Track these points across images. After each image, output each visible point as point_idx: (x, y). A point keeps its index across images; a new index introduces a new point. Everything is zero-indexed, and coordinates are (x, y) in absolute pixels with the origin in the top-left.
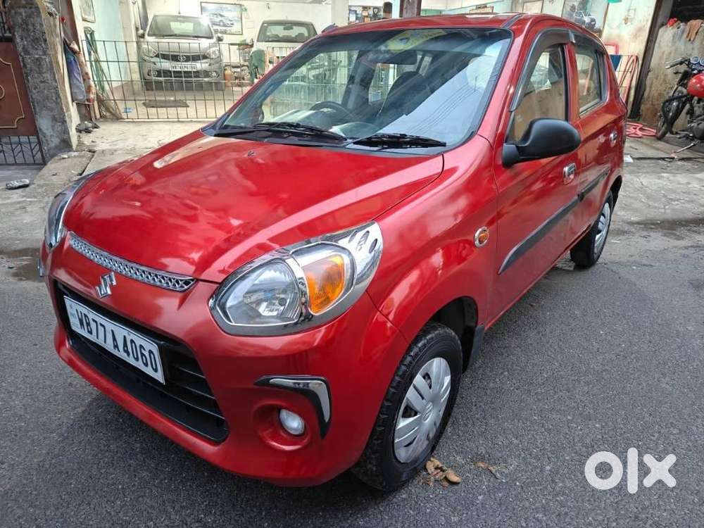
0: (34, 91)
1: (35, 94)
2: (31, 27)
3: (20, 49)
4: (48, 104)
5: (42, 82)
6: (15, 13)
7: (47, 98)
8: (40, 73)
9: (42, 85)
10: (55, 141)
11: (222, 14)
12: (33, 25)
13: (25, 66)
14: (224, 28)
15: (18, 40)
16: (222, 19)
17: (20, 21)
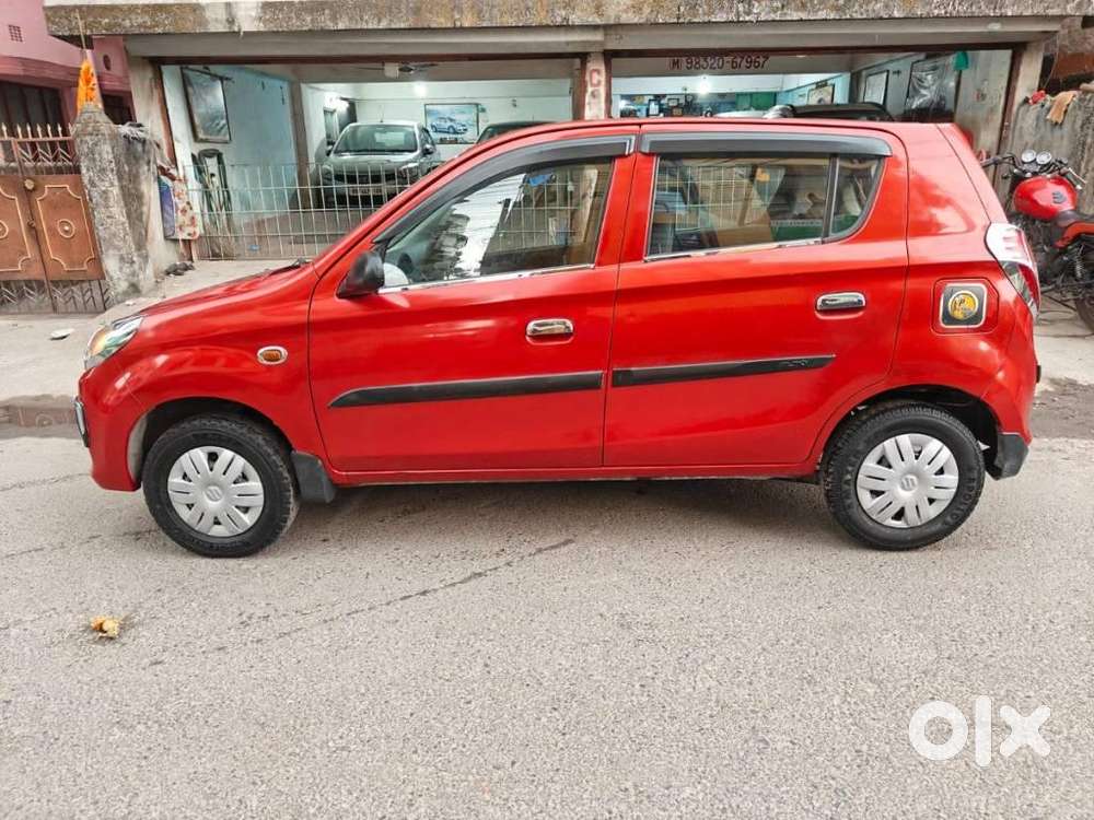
0: (100, 228)
1: (101, 232)
2: (97, 156)
3: (86, 181)
4: (117, 243)
5: (108, 217)
6: (81, 141)
7: (114, 235)
8: (107, 207)
9: (109, 221)
10: (123, 286)
11: (453, 118)
12: (100, 154)
13: (91, 200)
14: (455, 136)
15: (84, 171)
16: (452, 124)
17: (86, 150)
